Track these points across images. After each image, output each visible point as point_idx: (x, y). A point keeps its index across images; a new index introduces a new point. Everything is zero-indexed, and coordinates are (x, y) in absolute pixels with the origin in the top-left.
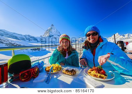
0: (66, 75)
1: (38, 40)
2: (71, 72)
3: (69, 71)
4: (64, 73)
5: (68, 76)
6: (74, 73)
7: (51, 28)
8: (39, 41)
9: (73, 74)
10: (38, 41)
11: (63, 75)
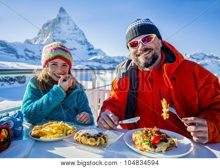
0: (82, 146)
1: (19, 53)
2: (94, 139)
3: (88, 137)
4: (77, 141)
5: (87, 148)
6: (101, 140)
7: (60, 19)
8: (22, 57)
9: (98, 143)
10: (18, 57)
11: (75, 145)
